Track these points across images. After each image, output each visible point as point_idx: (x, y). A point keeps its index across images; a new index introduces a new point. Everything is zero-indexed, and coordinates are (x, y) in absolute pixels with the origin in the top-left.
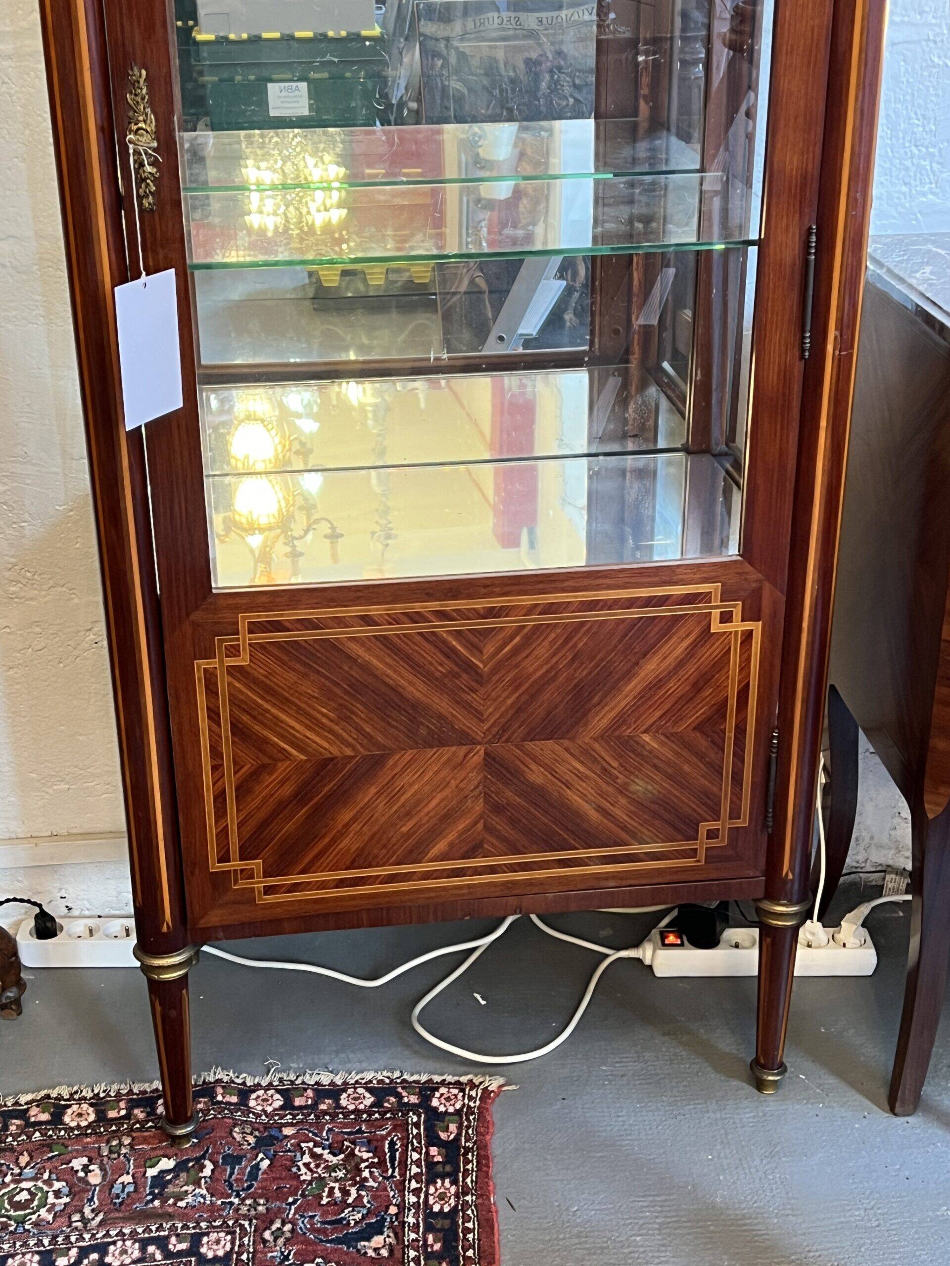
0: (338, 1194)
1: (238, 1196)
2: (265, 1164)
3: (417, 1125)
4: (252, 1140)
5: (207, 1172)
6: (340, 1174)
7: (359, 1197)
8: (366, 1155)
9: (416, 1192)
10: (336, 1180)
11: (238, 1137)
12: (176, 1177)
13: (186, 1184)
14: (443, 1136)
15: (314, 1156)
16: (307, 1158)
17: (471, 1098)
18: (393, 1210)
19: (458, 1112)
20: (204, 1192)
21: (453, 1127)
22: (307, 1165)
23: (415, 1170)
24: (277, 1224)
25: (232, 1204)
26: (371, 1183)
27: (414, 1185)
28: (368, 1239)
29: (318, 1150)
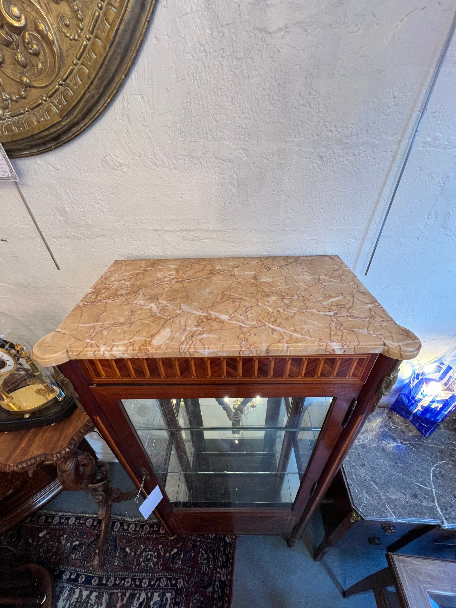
0: (204, 570)
1: (186, 566)
2: (193, 554)
3: (222, 546)
4: (191, 545)
5: (182, 557)
6: (206, 562)
7: (208, 572)
8: (211, 557)
9: (219, 572)
10: (205, 564)
11: (189, 544)
12: (176, 556)
13: (177, 560)
14: (226, 552)
15: (202, 554)
16: (200, 555)
17: (233, 539)
18: (214, 579)
19: (230, 542)
20: (180, 563)
21: (228, 549)
22: (200, 557)
23: (220, 564)
24: (192, 579)
25: (185, 568)
26: (211, 566)
27: (219, 570)
28: (208, 588)
29: (203, 552)
